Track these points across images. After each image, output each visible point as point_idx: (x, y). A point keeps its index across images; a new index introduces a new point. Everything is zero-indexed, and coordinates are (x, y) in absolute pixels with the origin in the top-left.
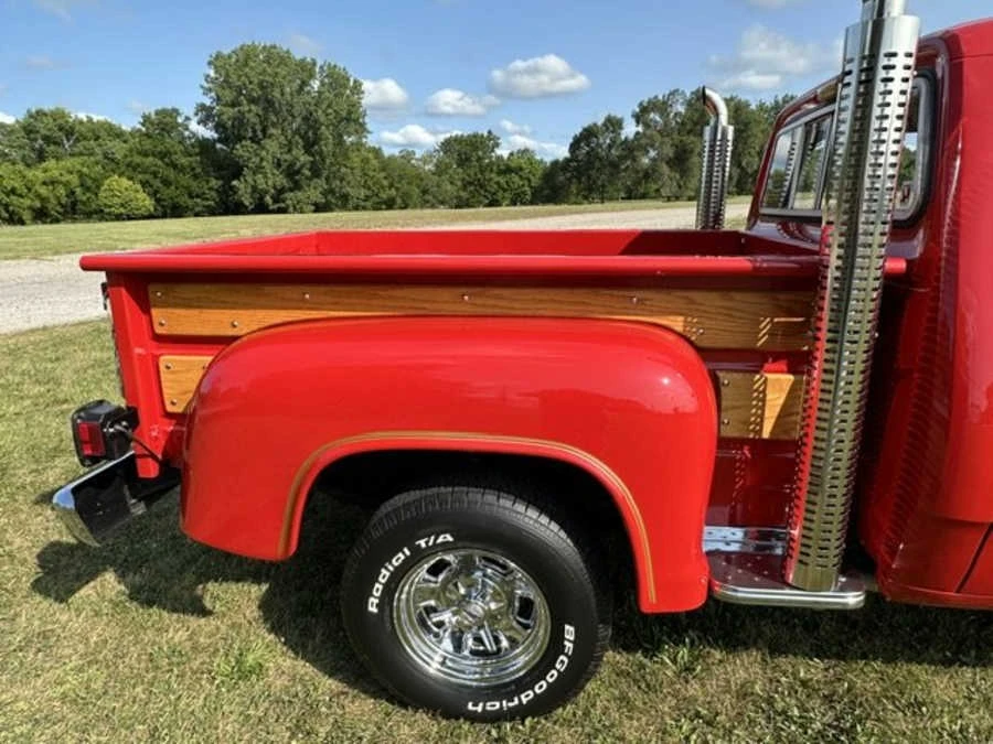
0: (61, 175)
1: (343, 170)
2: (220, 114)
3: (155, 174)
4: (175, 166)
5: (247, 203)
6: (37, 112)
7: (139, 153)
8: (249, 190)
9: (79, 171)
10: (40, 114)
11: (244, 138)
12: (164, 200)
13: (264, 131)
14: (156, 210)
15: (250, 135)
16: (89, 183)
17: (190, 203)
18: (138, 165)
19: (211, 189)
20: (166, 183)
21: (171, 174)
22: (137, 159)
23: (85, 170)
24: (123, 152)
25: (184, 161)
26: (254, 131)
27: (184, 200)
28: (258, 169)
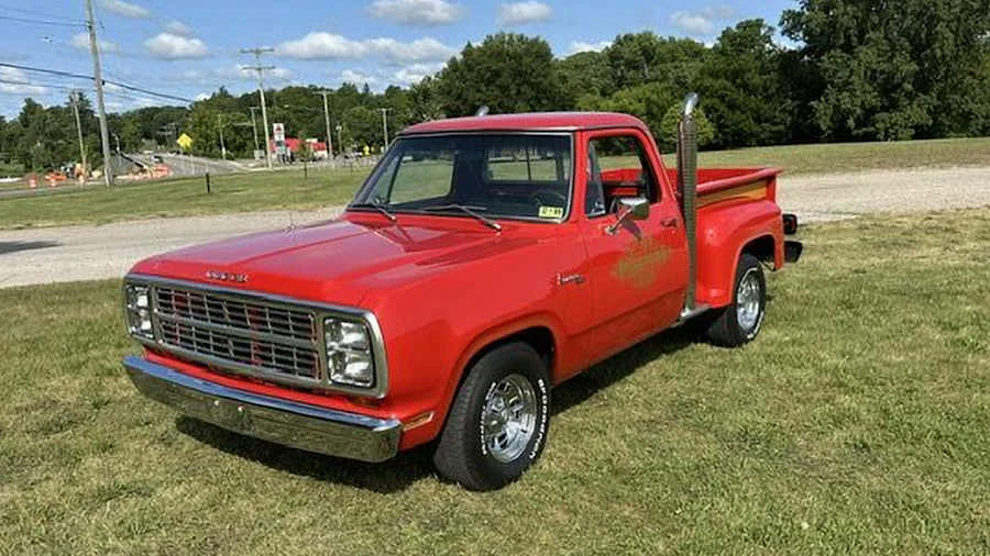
0: (630, 104)
1: (968, 79)
2: (809, 20)
3: (722, 98)
4: (745, 86)
5: (823, 127)
6: (625, 37)
7: (711, 75)
8: (830, 112)
9: (648, 99)
10: (629, 38)
11: (833, 47)
12: (727, 127)
13: (862, 33)
14: (716, 137)
15: (842, 41)
16: (655, 110)
17: (756, 128)
18: (707, 88)
19: (784, 110)
20: (732, 106)
21: (740, 97)
22: (708, 82)
23: (654, 97)
24: (695, 73)
25: (757, 80)
26: (848, 38)
27: (750, 125)
28: (846, 86)
